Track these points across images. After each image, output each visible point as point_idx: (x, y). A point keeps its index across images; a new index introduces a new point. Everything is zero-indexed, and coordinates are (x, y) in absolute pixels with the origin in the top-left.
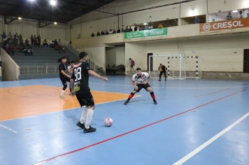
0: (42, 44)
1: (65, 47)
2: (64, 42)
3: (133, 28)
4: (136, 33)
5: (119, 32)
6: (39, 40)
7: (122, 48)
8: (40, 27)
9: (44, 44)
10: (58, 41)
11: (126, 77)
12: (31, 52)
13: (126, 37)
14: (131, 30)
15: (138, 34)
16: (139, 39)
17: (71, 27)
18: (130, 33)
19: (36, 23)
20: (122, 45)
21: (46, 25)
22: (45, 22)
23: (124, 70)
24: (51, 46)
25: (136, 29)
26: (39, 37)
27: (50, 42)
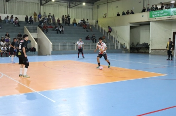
0: (71, 23)
1: (92, 26)
2: (91, 22)
4: (162, 11)
5: (144, 11)
7: (147, 27)
8: (70, 8)
9: (73, 23)
11: (150, 55)
12: (62, 30)
13: (151, 16)
14: (157, 9)
15: (164, 12)
16: (165, 18)
17: (98, 7)
18: (156, 12)
19: (66, 4)
20: (147, 24)
21: (76, 5)
22: (74, 3)
23: (148, 48)
24: (80, 25)
27: (78, 21)
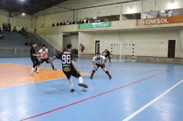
0: (12, 30)
1: (31, 33)
2: (30, 30)
3: (85, 21)
4: (87, 24)
5: (74, 23)
6: (10, 27)
7: (76, 36)
8: (10, 17)
9: (14, 31)
10: (25, 28)
11: (79, 59)
12: (3, 37)
13: (79, 28)
14: (83, 22)
15: (89, 25)
16: (89, 30)
17: (36, 18)
18: (83, 25)
19: (7, 13)
20: (76, 34)
21: (16, 15)
22: (15, 13)
23: (78, 53)
25: (87, 22)
26: (10, 24)
27: (18, 29)
